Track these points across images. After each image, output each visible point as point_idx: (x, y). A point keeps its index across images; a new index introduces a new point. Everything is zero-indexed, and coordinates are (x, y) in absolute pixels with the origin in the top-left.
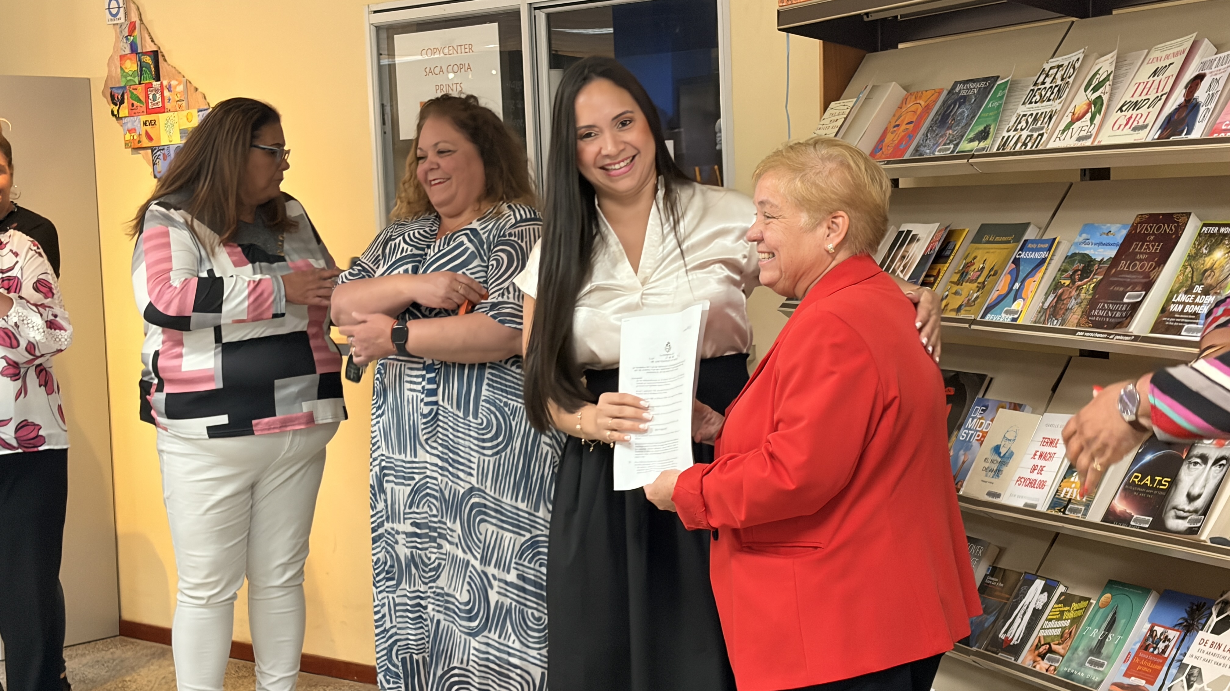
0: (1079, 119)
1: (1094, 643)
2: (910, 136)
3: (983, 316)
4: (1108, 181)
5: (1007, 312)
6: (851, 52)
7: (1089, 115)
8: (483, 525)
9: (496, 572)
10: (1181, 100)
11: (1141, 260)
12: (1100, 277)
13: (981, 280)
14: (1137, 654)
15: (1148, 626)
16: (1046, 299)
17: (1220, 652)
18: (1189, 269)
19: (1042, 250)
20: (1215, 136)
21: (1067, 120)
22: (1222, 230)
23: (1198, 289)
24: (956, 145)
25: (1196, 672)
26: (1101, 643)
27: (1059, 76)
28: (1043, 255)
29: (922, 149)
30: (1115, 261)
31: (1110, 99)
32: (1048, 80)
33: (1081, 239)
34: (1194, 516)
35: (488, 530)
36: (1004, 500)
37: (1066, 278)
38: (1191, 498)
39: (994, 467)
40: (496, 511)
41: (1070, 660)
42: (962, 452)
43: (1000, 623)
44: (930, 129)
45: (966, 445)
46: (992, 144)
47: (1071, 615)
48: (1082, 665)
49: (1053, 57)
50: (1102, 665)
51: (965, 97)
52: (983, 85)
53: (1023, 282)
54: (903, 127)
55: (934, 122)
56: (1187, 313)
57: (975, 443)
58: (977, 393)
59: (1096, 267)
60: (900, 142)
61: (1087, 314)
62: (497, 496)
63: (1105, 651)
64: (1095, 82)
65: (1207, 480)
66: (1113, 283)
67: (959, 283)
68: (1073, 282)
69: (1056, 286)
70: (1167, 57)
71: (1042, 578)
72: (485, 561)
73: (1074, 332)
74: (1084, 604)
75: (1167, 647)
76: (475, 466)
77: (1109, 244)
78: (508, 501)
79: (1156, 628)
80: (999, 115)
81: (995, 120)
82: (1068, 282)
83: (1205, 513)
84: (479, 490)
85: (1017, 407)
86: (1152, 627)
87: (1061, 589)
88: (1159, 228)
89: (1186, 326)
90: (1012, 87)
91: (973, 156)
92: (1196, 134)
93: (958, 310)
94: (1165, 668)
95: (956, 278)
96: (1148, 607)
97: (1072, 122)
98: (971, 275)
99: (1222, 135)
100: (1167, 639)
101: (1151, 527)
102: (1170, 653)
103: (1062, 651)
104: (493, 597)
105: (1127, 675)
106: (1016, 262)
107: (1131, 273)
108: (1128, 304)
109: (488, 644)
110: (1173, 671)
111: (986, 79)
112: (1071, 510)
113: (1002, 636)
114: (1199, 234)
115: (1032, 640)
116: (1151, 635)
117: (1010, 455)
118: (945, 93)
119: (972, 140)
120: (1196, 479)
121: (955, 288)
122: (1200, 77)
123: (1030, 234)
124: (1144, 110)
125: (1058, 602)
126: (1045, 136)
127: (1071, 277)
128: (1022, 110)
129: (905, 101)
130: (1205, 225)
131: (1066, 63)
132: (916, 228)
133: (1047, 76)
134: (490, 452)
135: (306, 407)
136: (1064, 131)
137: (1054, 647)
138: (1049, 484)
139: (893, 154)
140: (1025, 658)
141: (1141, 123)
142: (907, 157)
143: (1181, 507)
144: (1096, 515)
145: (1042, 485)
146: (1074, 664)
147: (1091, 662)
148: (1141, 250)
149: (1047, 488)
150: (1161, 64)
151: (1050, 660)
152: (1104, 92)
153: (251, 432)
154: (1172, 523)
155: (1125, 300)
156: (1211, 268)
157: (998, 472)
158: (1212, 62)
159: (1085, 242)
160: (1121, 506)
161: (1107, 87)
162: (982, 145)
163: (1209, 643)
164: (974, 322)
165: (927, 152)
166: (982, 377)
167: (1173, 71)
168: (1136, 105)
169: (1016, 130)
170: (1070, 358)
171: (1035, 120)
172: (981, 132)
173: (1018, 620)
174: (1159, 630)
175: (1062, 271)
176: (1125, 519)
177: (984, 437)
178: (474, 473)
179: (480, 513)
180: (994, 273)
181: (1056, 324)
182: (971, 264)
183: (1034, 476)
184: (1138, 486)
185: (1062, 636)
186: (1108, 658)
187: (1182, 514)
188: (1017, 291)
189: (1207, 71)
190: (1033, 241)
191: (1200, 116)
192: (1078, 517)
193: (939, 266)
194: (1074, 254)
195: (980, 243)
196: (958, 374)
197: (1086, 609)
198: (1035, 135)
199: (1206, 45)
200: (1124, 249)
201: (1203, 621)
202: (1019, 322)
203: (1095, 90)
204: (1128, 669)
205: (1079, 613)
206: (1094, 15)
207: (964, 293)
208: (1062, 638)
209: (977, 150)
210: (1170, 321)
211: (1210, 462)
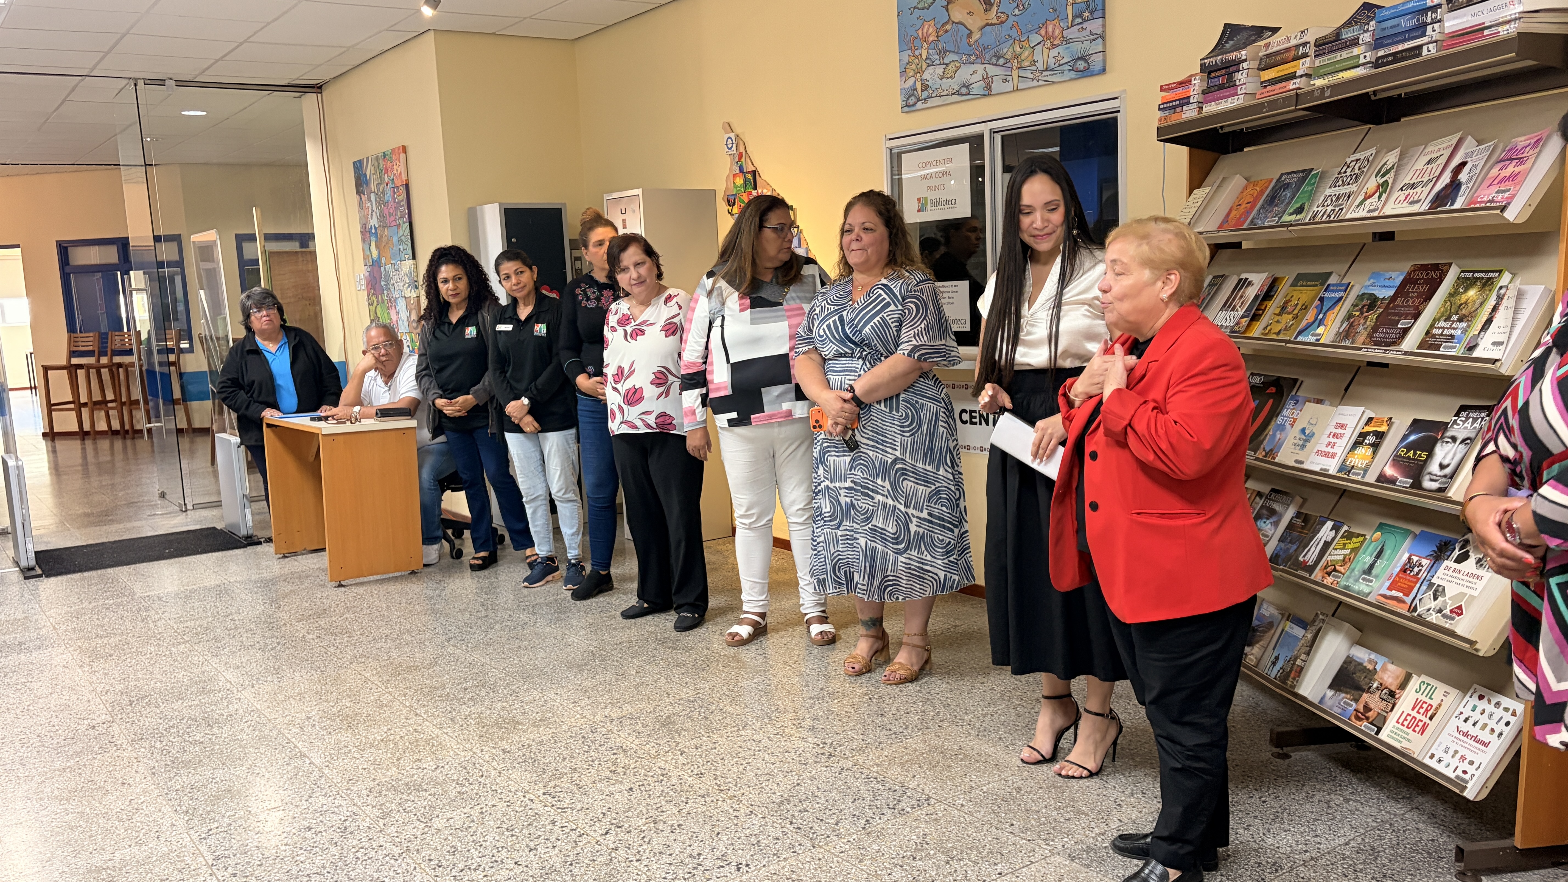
0: (1370, 197)
1: (1367, 566)
2: (1248, 212)
3: (1296, 338)
4: (1392, 242)
5: (1313, 335)
6: (1210, 155)
7: (1377, 194)
8: (905, 482)
9: (914, 512)
10: (1448, 181)
11: (1412, 298)
12: (1381, 310)
13: (1296, 312)
14: (1397, 575)
15: (1406, 555)
16: (1341, 326)
17: (1460, 576)
18: (1449, 303)
19: (1340, 291)
20: (1472, 206)
21: (1361, 198)
22: (1476, 275)
23: (1455, 318)
24: (1280, 218)
25: (1440, 589)
26: (1372, 566)
27: (1357, 167)
28: (1341, 294)
29: (1256, 221)
30: (1393, 298)
31: (1394, 182)
32: (1349, 170)
33: (1369, 283)
34: (1444, 480)
35: (908, 485)
36: (1305, 466)
37: (1357, 311)
38: (1442, 467)
39: (1301, 443)
40: (913, 472)
41: (1349, 577)
42: (1278, 432)
43: (1301, 549)
44: (1263, 207)
45: (1282, 428)
46: (1306, 217)
47: (1351, 546)
48: (1357, 580)
49: (1354, 153)
50: (1371, 581)
51: (1288, 184)
52: (1301, 175)
53: (1325, 314)
54: (1244, 206)
55: (1265, 202)
56: (1446, 335)
57: (1288, 426)
58: (1291, 391)
59: (1379, 302)
60: (1241, 217)
61: (1370, 336)
62: (913, 463)
63: (1374, 572)
64: (1383, 170)
65: (1455, 454)
66: (1391, 314)
67: (1279, 314)
68: (1362, 313)
69: (1349, 316)
70: (1439, 150)
71: (1332, 520)
72: (907, 506)
73: (1360, 349)
74: (1361, 539)
75: (1420, 570)
76: (899, 444)
77: (1390, 287)
78: (921, 466)
79: (1413, 557)
80: (1311, 196)
81: (1309, 200)
82: (1358, 314)
83: (1451, 478)
84: (902, 459)
85: (1319, 402)
86: (1410, 556)
87: (1345, 528)
88: (1427, 274)
89: (1444, 344)
90: (1323, 176)
91: (1291, 225)
92: (1458, 205)
93: (1278, 333)
94: (1418, 585)
95: (1278, 311)
96: (1408, 542)
97: (1365, 199)
98: (1289, 309)
99: (1478, 205)
100: (1420, 565)
101: (1412, 486)
102: (1422, 575)
103: (1343, 571)
104: (913, 528)
105: (1390, 588)
106: (1321, 300)
107: (1406, 307)
108: (1400, 329)
109: (909, 559)
110: (1424, 588)
111: (1303, 171)
112: (1353, 474)
113: (1301, 559)
114: (1458, 279)
115: (1323, 563)
116: (1409, 562)
117: (1312, 435)
118: (1274, 181)
119: (1291, 214)
120: (1446, 454)
121: (1277, 318)
122: (1463, 164)
123: (1333, 280)
124: (1419, 190)
125: (1342, 537)
126: (1344, 210)
127: (1361, 310)
128: (1328, 192)
129: (1246, 188)
130: (1462, 272)
131: (1362, 158)
132: (1251, 277)
133: (1348, 167)
134: (908, 434)
135: (786, 406)
136: (1358, 206)
137: (1338, 568)
138: (1339, 455)
139: (1235, 225)
140: (1317, 575)
141: (1416, 198)
142: (1245, 226)
143: (1434, 473)
144: (1371, 478)
145: (1333, 455)
146: (1351, 580)
147: (1364, 579)
148: (1414, 291)
149: (1337, 458)
150: (1434, 156)
151: (1334, 576)
152: (1390, 177)
153: (750, 424)
154: (1427, 484)
155: (1399, 326)
156: (1466, 303)
157: (1303, 447)
158: (1473, 152)
159: (1373, 285)
160: (1390, 471)
161: (1392, 174)
162: (1299, 217)
163: (1452, 569)
164: (1289, 342)
165: (1259, 223)
166: (1296, 380)
167: (1442, 161)
168: (1413, 186)
169: (1323, 206)
170: (1360, 367)
171: (1338, 198)
172: (1298, 208)
173: (1313, 549)
174: (1415, 559)
175: (1354, 305)
176: (1393, 481)
177: (1294, 422)
178: (898, 448)
179: (903, 474)
180: (1305, 308)
181: (1348, 343)
182: (1290, 301)
183: (1329, 449)
184: (1404, 457)
185: (1344, 560)
186: (1376, 577)
187: (1434, 478)
188: (1321, 320)
189: (1469, 160)
190: (1334, 285)
191: (1461, 193)
192: (1359, 478)
193: (1266, 303)
194: (1364, 294)
195: (1297, 286)
196: (1279, 378)
197: (1363, 542)
198: (1337, 209)
199: (1470, 141)
200: (1401, 291)
201: (1448, 553)
202: (1321, 341)
203: (1383, 176)
204: (1391, 584)
205: (1358, 545)
206: (1388, 122)
207: (1284, 322)
208: (1344, 562)
209: (1295, 221)
210: (1432, 341)
211: (1458, 442)
